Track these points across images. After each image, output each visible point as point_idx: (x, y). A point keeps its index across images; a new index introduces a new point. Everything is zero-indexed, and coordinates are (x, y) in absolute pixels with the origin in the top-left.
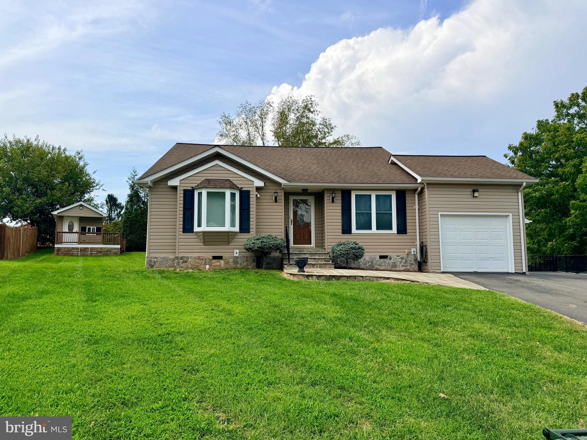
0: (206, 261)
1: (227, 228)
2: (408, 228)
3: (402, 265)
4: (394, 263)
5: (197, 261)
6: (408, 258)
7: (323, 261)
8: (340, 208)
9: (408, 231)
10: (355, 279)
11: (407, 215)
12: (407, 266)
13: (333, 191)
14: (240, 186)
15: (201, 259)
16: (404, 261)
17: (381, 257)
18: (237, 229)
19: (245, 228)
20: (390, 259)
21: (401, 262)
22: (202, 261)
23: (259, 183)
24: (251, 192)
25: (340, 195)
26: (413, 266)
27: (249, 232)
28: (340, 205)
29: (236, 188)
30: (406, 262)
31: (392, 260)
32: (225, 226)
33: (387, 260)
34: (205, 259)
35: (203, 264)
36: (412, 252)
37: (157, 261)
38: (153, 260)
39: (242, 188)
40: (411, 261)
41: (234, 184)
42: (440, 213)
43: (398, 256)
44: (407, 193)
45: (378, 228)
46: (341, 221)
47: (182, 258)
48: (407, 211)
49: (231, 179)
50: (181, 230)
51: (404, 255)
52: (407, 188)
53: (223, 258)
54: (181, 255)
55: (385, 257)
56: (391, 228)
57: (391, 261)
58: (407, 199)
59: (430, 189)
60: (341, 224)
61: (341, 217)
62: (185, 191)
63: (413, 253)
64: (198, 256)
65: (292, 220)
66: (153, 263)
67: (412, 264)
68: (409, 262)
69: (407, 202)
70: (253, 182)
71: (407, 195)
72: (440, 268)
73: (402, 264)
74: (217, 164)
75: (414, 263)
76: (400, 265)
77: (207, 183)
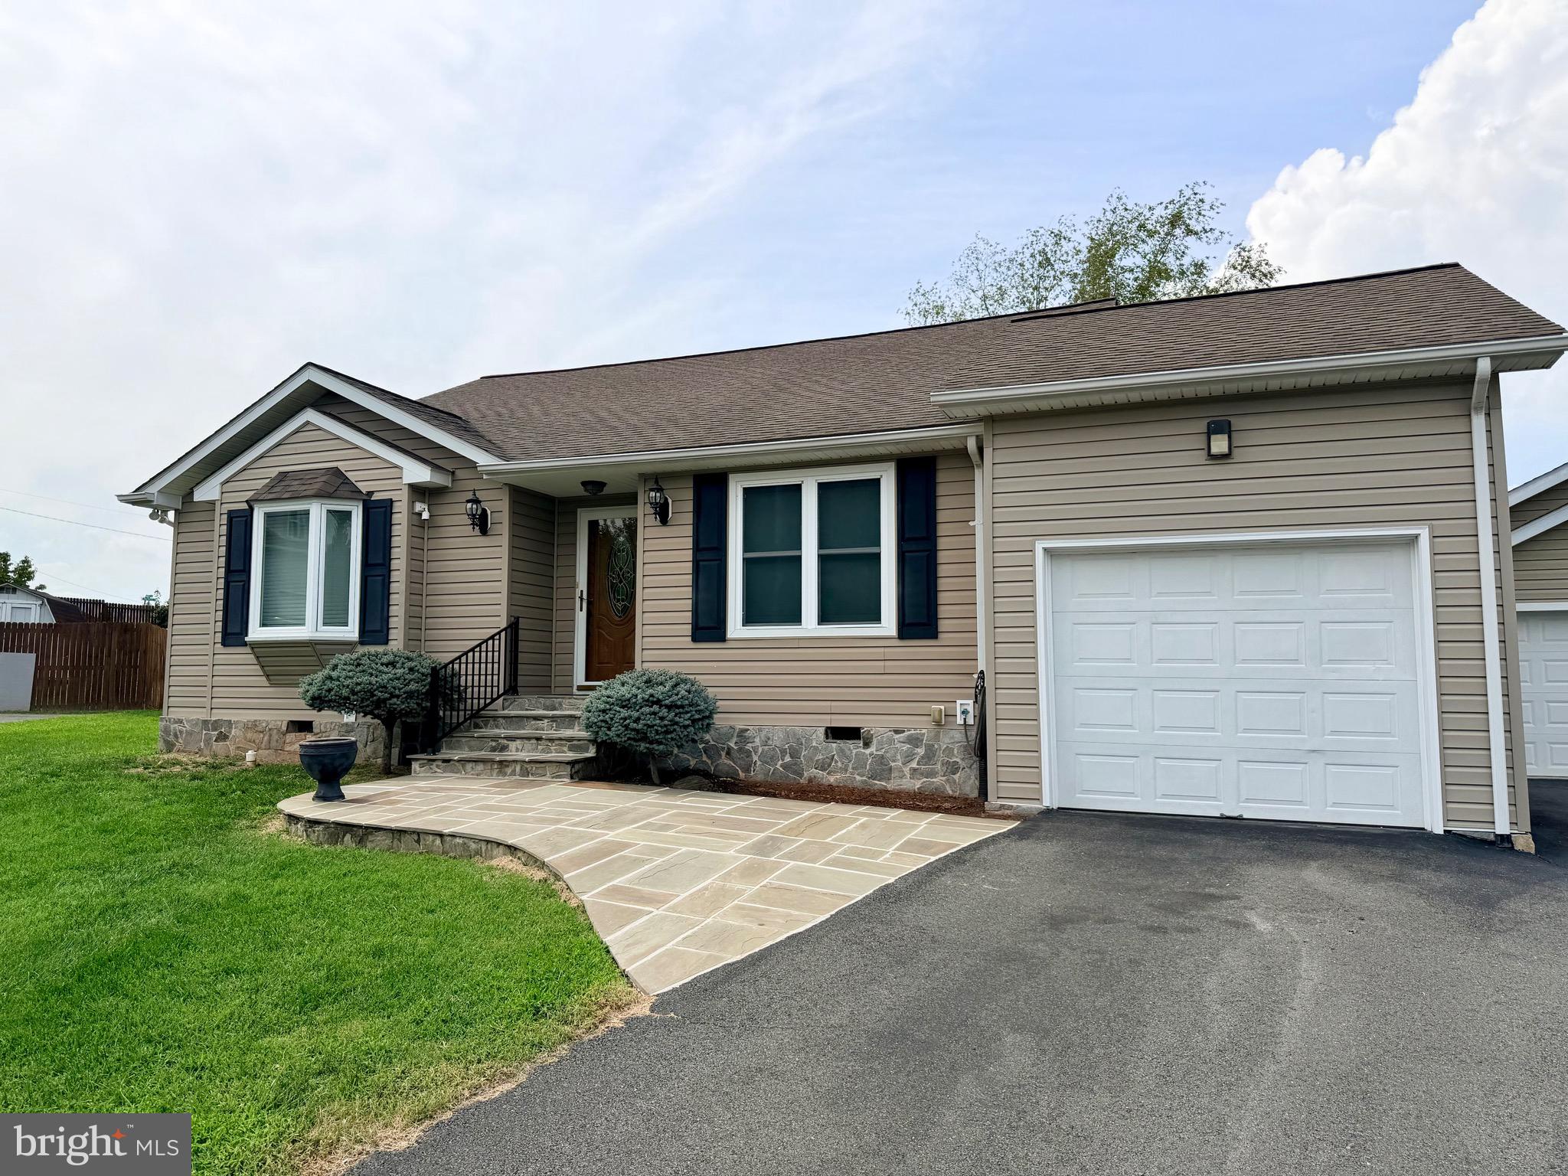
0: (270, 735)
1: (310, 628)
2: (943, 611)
3: (915, 770)
4: (881, 760)
5: (249, 735)
6: (937, 737)
7: (566, 749)
8: (689, 543)
9: (943, 625)
10: (418, 841)
11: (942, 557)
12: (932, 774)
13: (657, 479)
14: (364, 487)
15: (260, 728)
16: (921, 751)
17: (837, 733)
18: (351, 631)
19: (374, 627)
20: (867, 745)
21: (909, 758)
22: (262, 735)
23: (418, 473)
24: (395, 504)
25: (689, 494)
26: (956, 777)
27: (386, 642)
28: (689, 530)
29: (354, 493)
30: (930, 756)
31: (872, 749)
32: (304, 624)
33: (853, 747)
34: (270, 729)
35: (263, 746)
36: (959, 713)
37: (181, 732)
38: (172, 726)
39: (370, 493)
40: (949, 751)
41: (346, 481)
42: (1040, 546)
43: (897, 732)
44: (941, 465)
45: (824, 618)
46: (688, 592)
47: (216, 724)
48: (942, 543)
49: (342, 466)
50: (219, 637)
51: (923, 727)
52: (937, 446)
53: (315, 730)
54: (217, 715)
55: (851, 734)
56: (875, 617)
57: (868, 751)
58: (941, 490)
59: (1001, 442)
60: (688, 604)
61: (688, 579)
62: (232, 515)
63: (960, 721)
64: (253, 718)
65: (585, 596)
66: (171, 738)
67: (954, 769)
68: (941, 757)
69: (941, 503)
70: (401, 468)
71: (941, 477)
72: (1040, 791)
73: (914, 765)
74: (308, 423)
75: (962, 764)
76: (907, 770)
77: (283, 485)
